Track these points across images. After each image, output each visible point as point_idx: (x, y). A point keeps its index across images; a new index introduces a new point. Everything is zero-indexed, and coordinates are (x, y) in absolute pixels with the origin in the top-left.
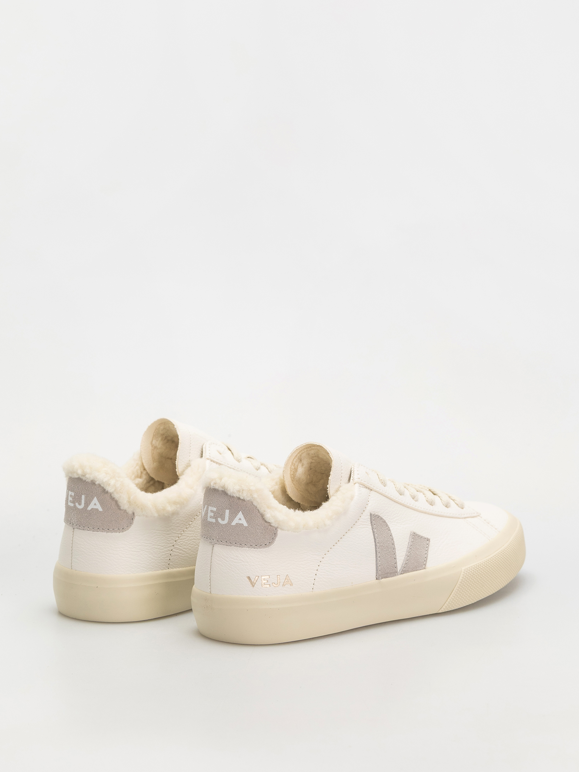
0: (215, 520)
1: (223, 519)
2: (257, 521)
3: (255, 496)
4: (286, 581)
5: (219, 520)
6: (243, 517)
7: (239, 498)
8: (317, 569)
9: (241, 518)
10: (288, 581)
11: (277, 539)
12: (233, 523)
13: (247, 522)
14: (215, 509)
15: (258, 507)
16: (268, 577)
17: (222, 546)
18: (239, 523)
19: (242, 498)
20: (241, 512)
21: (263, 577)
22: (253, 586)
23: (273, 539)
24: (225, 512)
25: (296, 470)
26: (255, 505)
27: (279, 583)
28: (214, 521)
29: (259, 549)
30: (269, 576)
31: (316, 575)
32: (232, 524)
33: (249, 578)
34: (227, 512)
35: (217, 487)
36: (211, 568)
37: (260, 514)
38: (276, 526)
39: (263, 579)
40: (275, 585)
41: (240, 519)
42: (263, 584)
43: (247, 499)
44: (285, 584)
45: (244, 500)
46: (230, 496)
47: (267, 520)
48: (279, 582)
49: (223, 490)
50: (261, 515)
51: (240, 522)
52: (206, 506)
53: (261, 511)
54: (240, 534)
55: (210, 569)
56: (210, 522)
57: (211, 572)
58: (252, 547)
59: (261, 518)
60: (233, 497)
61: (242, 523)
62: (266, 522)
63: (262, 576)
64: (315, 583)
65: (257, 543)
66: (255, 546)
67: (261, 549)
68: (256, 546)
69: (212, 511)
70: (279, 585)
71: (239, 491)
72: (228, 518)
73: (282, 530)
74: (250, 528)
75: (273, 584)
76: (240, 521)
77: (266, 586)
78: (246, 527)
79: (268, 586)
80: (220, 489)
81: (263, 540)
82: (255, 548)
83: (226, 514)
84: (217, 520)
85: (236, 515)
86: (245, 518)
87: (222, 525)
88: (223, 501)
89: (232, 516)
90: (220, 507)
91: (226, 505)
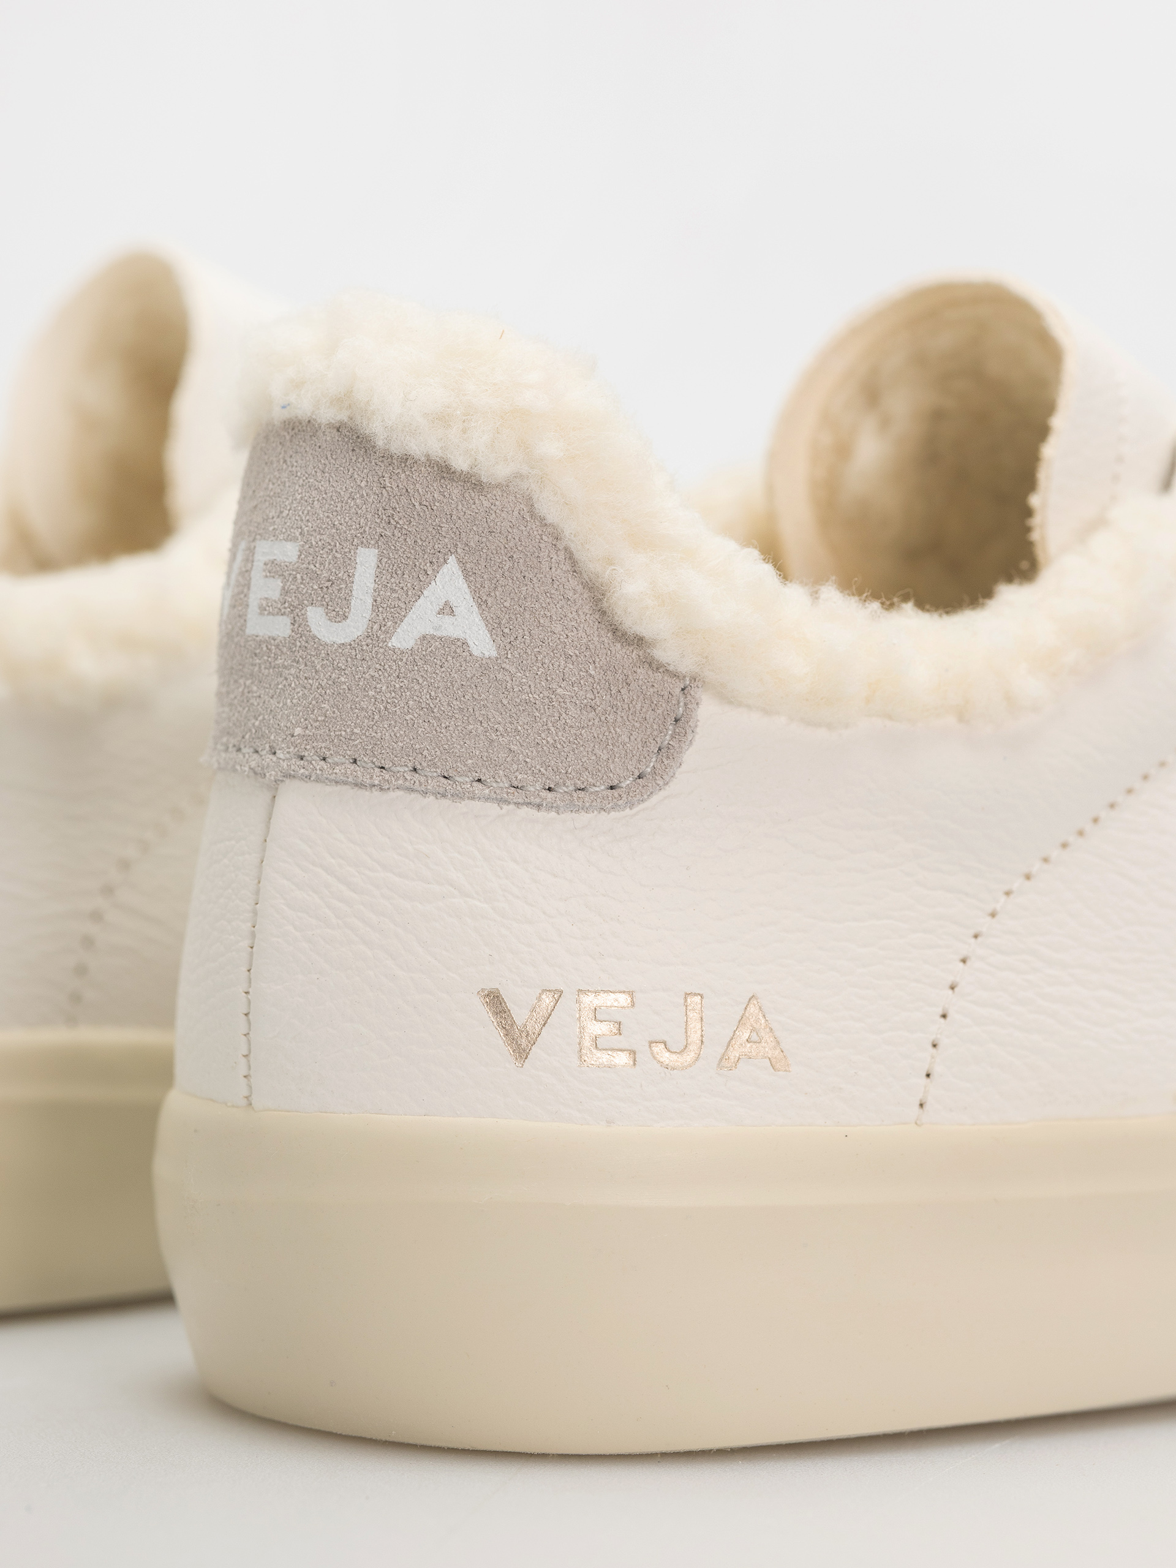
0: (288, 621)
1: (339, 613)
2: (558, 628)
3: (550, 448)
4: (746, 1036)
5: (316, 618)
6: (468, 596)
7: (444, 471)
8: (950, 979)
9: (453, 603)
10: (754, 1037)
11: (692, 757)
12: (404, 638)
13: (495, 627)
14: (291, 553)
15: (569, 529)
16: (623, 1000)
17: (329, 789)
18: (438, 634)
19: (460, 463)
20: (452, 559)
21: (589, 1000)
22: (522, 1053)
23: (667, 753)
24: (348, 563)
25: (843, 451)
26: (550, 519)
27: (693, 1048)
28: (280, 627)
29: (567, 816)
30: (631, 994)
31: (944, 1016)
32: (394, 642)
33: (495, 1001)
34: (367, 560)
35: (304, 406)
36: (253, 935)
37: (585, 585)
38: (685, 665)
39: (587, 1014)
40: (666, 1057)
41: (447, 609)
42: (587, 1043)
43: (496, 470)
44: (734, 1054)
45: (472, 483)
46: (388, 457)
47: (631, 623)
48: (695, 1037)
49: (343, 416)
50: (591, 589)
51: (450, 628)
52: (243, 545)
53: (591, 557)
54: (445, 707)
55: (245, 943)
56: (260, 643)
57: (251, 964)
58: (519, 796)
59: (586, 608)
60: (406, 460)
61: (462, 636)
62: (618, 633)
63: (580, 991)
64: (937, 1071)
65: (556, 772)
66: (545, 794)
67: (584, 817)
68: (550, 795)
69: (271, 568)
70: (692, 1054)
71: (442, 419)
72: (370, 601)
73: (730, 703)
74: (513, 670)
75: (659, 1049)
76: (447, 619)
77: (604, 1058)
78: (485, 666)
79: (622, 1059)
80: (327, 415)
81: (599, 758)
82: (539, 807)
83: (356, 579)
84: (299, 624)
85: (423, 579)
86: (482, 604)
87: (330, 653)
88: (342, 493)
89: (393, 591)
90: (324, 537)
91: (357, 521)
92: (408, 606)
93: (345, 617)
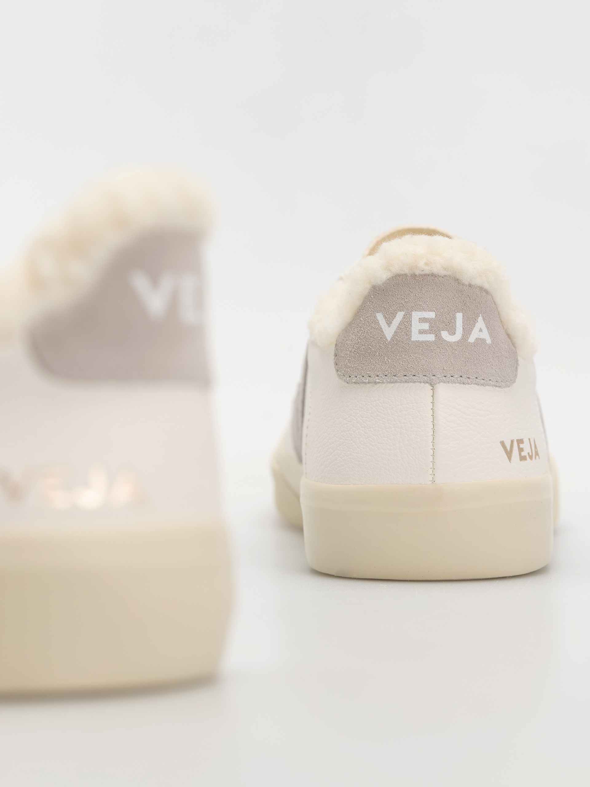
0: (434, 335)
1: (452, 332)
5: (445, 335)
6: (485, 326)
9: (482, 328)
12: (471, 339)
13: (490, 335)
14: (431, 315)
17: (453, 385)
18: (480, 337)
19: (486, 286)
24: (454, 318)
26: (496, 303)
32: (469, 341)
33: (503, 444)
34: (459, 316)
37: (501, 321)
51: (482, 336)
56: (420, 343)
61: (485, 338)
69: (423, 320)
72: (461, 329)
74: (495, 347)
75: (529, 455)
76: (481, 333)
78: (489, 346)
80: (444, 272)
83: (457, 322)
84: (438, 337)
86: (488, 328)
87: (450, 344)
88: (449, 297)
89: (468, 325)
90: (445, 310)
91: (455, 305)
92: (472, 329)
93: (455, 334)
